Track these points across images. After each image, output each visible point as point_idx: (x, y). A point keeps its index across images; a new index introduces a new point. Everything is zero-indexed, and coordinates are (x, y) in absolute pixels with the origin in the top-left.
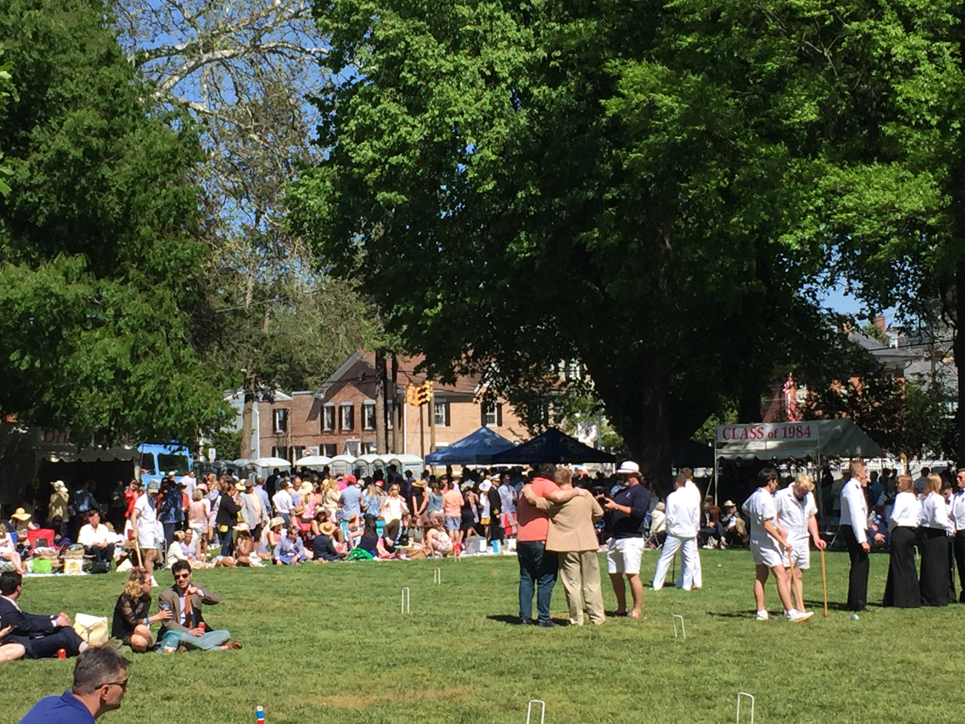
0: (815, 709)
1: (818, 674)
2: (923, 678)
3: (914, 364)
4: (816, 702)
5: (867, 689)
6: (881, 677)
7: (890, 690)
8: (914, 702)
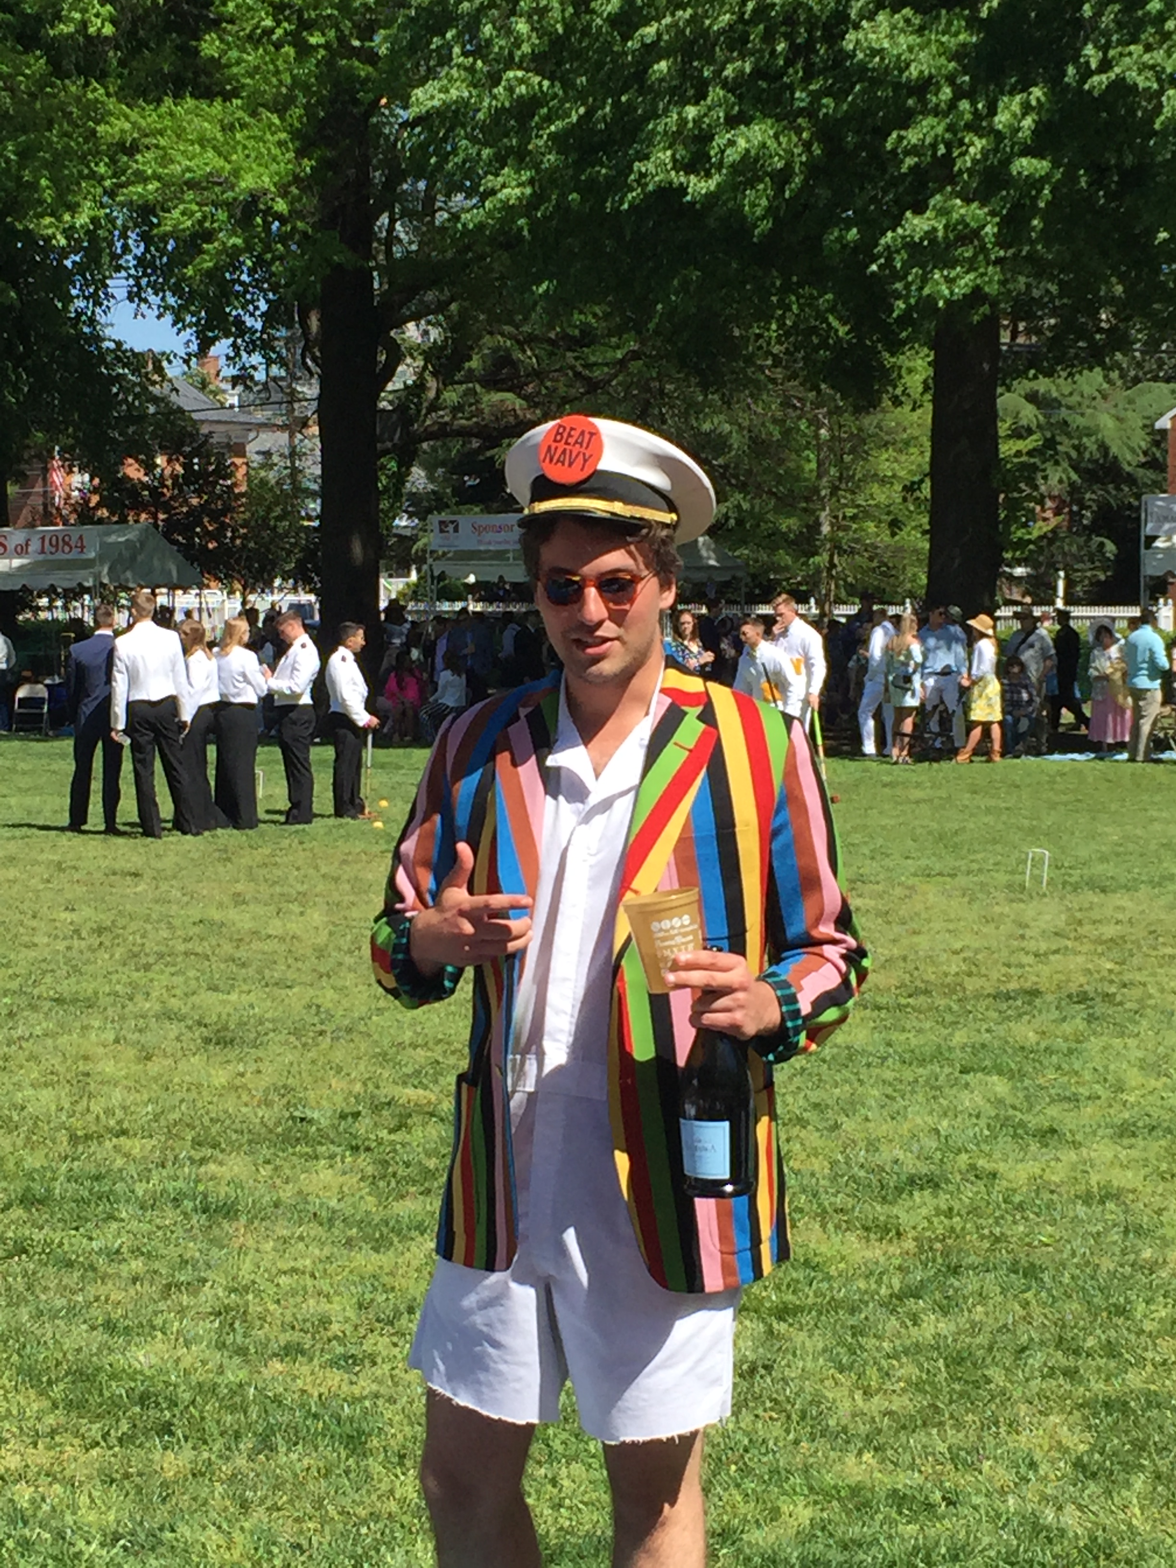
0: (47, 1005)
1: (61, 946)
2: (228, 948)
3: (263, 436)
4: (51, 993)
5: (137, 970)
6: (163, 949)
7: (173, 970)
8: (209, 989)
